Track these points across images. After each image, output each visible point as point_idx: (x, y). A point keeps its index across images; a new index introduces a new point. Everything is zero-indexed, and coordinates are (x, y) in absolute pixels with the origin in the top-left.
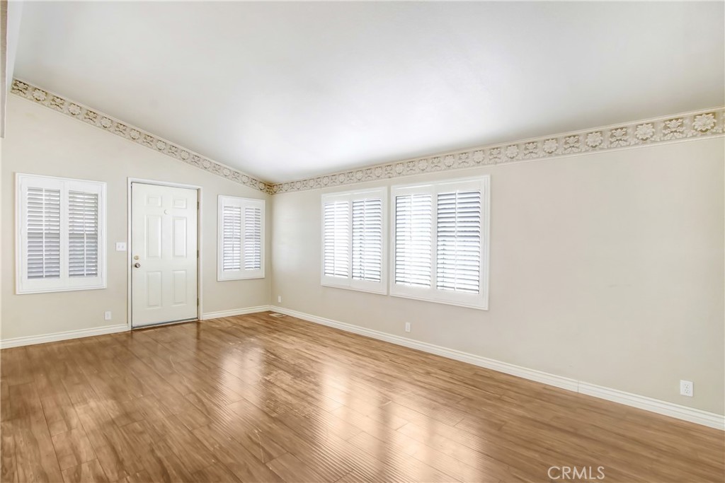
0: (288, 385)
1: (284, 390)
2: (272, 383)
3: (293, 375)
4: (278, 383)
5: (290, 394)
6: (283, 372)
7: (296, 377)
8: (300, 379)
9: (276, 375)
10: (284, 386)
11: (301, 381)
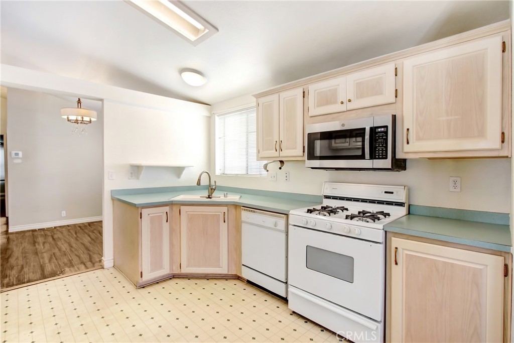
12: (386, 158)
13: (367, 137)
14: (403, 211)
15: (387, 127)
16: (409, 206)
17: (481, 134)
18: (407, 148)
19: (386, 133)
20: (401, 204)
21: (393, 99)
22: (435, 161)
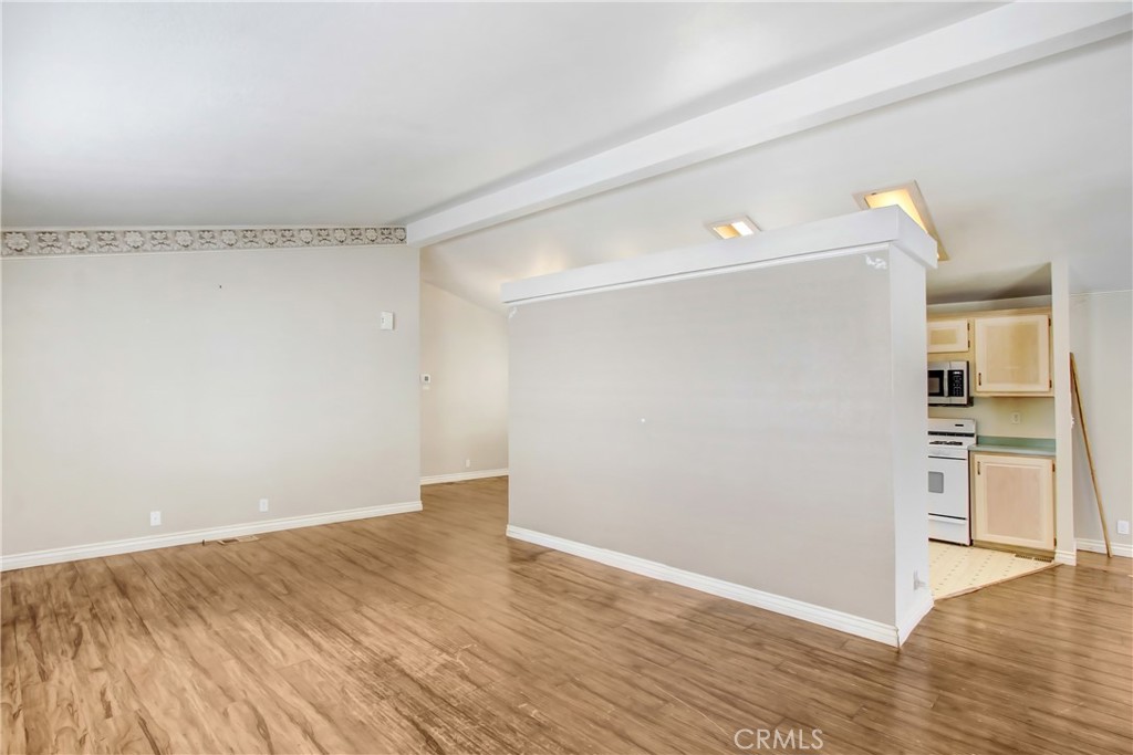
0: (410, 643)
1: (416, 634)
2: (436, 646)
3: (394, 666)
4: (426, 646)
5: (408, 629)
6: (413, 674)
7: (389, 661)
8: (384, 656)
9: (428, 664)
10: (415, 641)
11: (382, 651)
12: (962, 395)
13: (946, 376)
14: (973, 440)
15: (962, 371)
16: (977, 437)
17: (1036, 381)
18: (979, 388)
19: (962, 376)
20: (972, 435)
21: (966, 348)
22: (1000, 400)
